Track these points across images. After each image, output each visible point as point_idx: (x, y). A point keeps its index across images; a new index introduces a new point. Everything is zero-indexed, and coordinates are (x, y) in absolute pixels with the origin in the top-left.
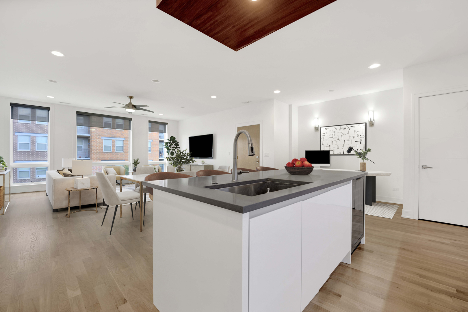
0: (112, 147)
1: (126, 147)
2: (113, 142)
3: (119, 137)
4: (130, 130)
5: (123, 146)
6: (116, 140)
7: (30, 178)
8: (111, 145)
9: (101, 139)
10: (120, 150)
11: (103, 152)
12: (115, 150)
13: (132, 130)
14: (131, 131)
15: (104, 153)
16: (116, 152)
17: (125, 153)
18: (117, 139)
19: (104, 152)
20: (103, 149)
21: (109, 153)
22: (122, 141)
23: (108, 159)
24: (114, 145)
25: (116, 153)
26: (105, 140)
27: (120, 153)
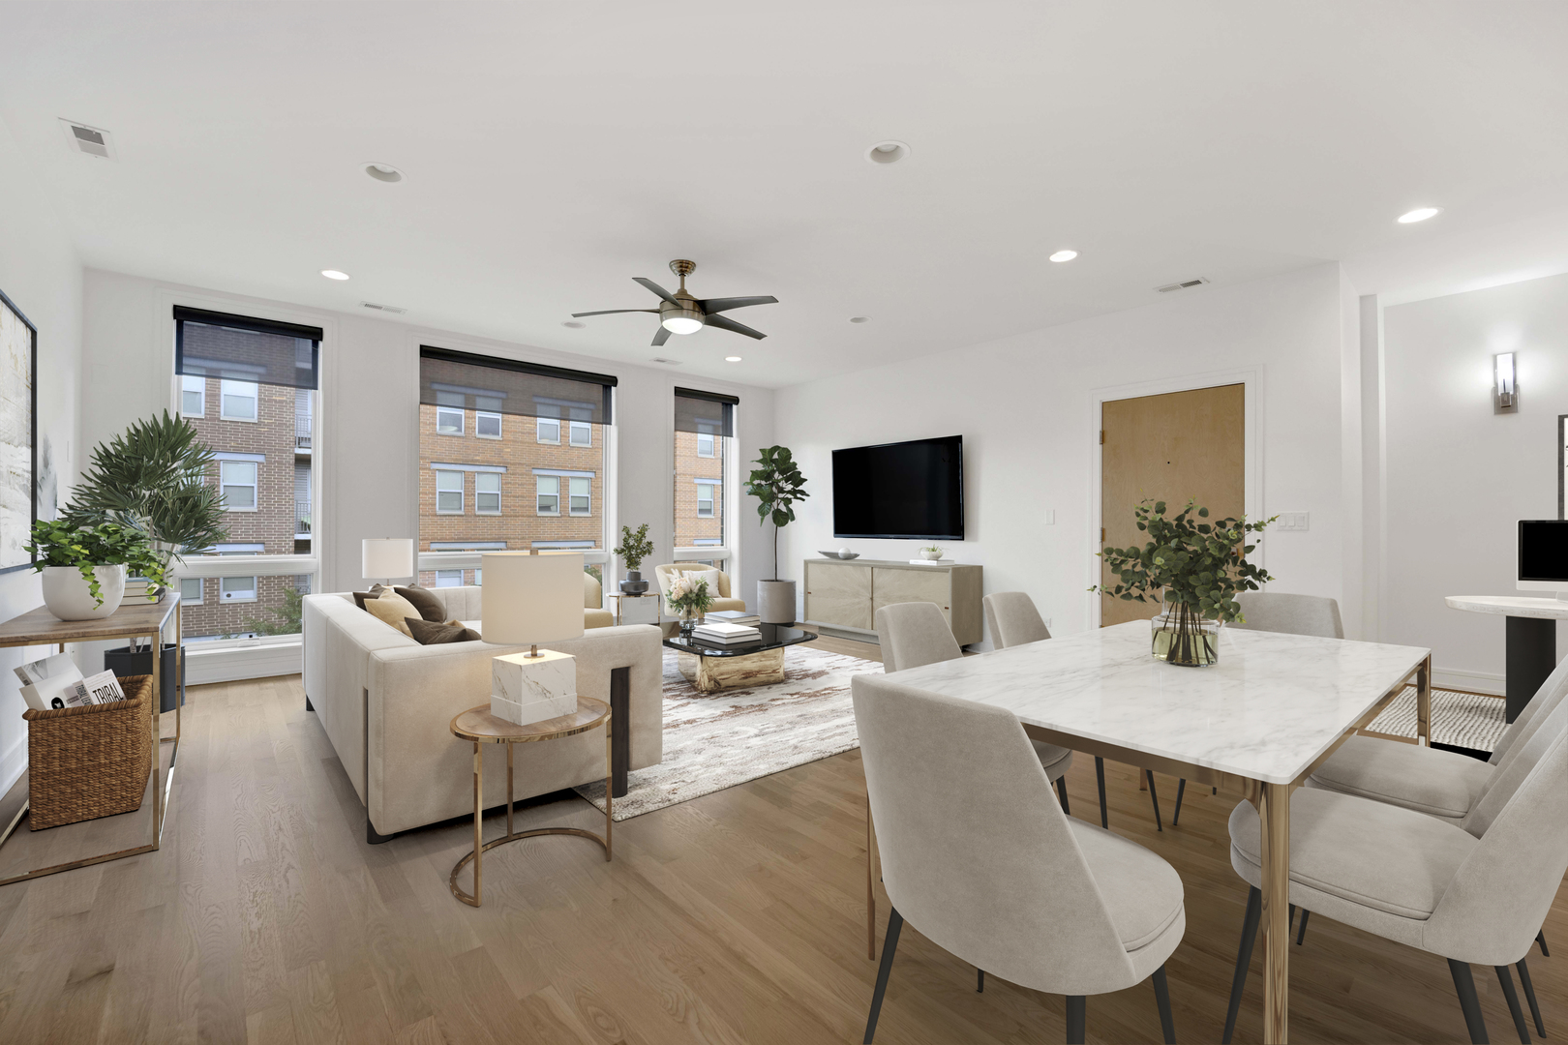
0: (465, 495)
1: (508, 496)
2: (469, 481)
3: (488, 462)
4: (606, 420)
5: (499, 493)
6: (479, 473)
7: (202, 603)
8: (462, 491)
9: (429, 469)
10: (489, 508)
11: (436, 515)
12: (474, 505)
13: (617, 424)
14: (612, 430)
15: (440, 516)
16: (478, 513)
17: (507, 516)
18: (482, 469)
19: (439, 512)
20: (435, 504)
21: (454, 516)
22: (495, 478)
23: (452, 539)
24: (470, 490)
25: (479, 516)
26: (442, 474)
27: (491, 516)
